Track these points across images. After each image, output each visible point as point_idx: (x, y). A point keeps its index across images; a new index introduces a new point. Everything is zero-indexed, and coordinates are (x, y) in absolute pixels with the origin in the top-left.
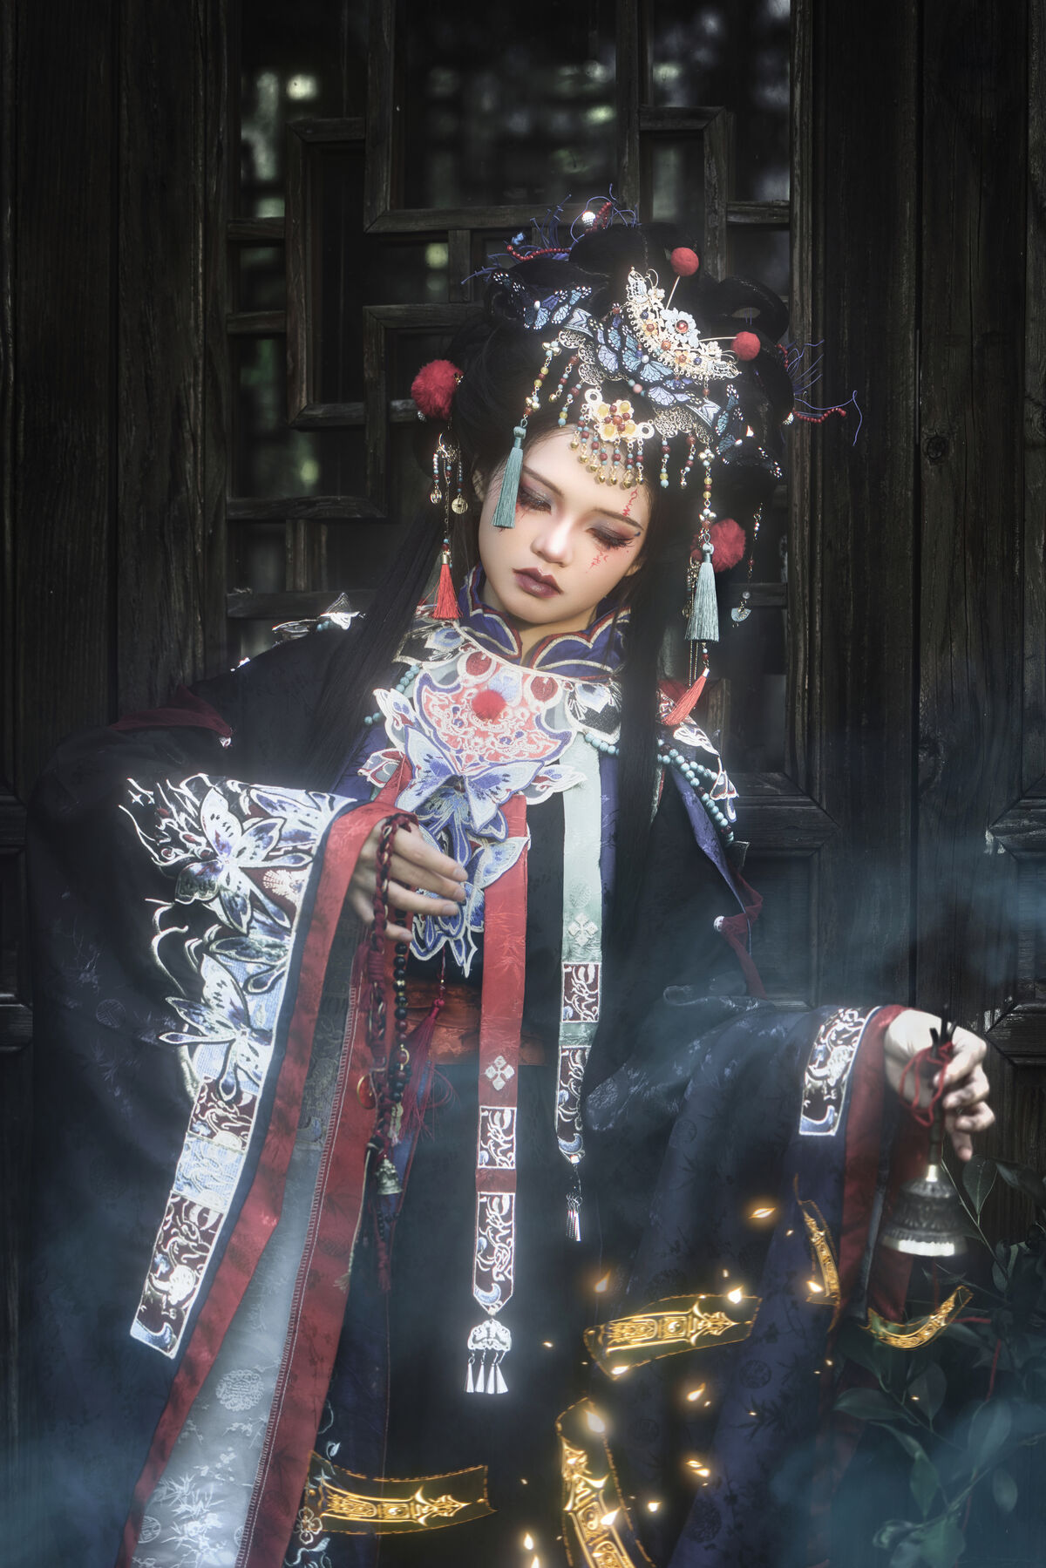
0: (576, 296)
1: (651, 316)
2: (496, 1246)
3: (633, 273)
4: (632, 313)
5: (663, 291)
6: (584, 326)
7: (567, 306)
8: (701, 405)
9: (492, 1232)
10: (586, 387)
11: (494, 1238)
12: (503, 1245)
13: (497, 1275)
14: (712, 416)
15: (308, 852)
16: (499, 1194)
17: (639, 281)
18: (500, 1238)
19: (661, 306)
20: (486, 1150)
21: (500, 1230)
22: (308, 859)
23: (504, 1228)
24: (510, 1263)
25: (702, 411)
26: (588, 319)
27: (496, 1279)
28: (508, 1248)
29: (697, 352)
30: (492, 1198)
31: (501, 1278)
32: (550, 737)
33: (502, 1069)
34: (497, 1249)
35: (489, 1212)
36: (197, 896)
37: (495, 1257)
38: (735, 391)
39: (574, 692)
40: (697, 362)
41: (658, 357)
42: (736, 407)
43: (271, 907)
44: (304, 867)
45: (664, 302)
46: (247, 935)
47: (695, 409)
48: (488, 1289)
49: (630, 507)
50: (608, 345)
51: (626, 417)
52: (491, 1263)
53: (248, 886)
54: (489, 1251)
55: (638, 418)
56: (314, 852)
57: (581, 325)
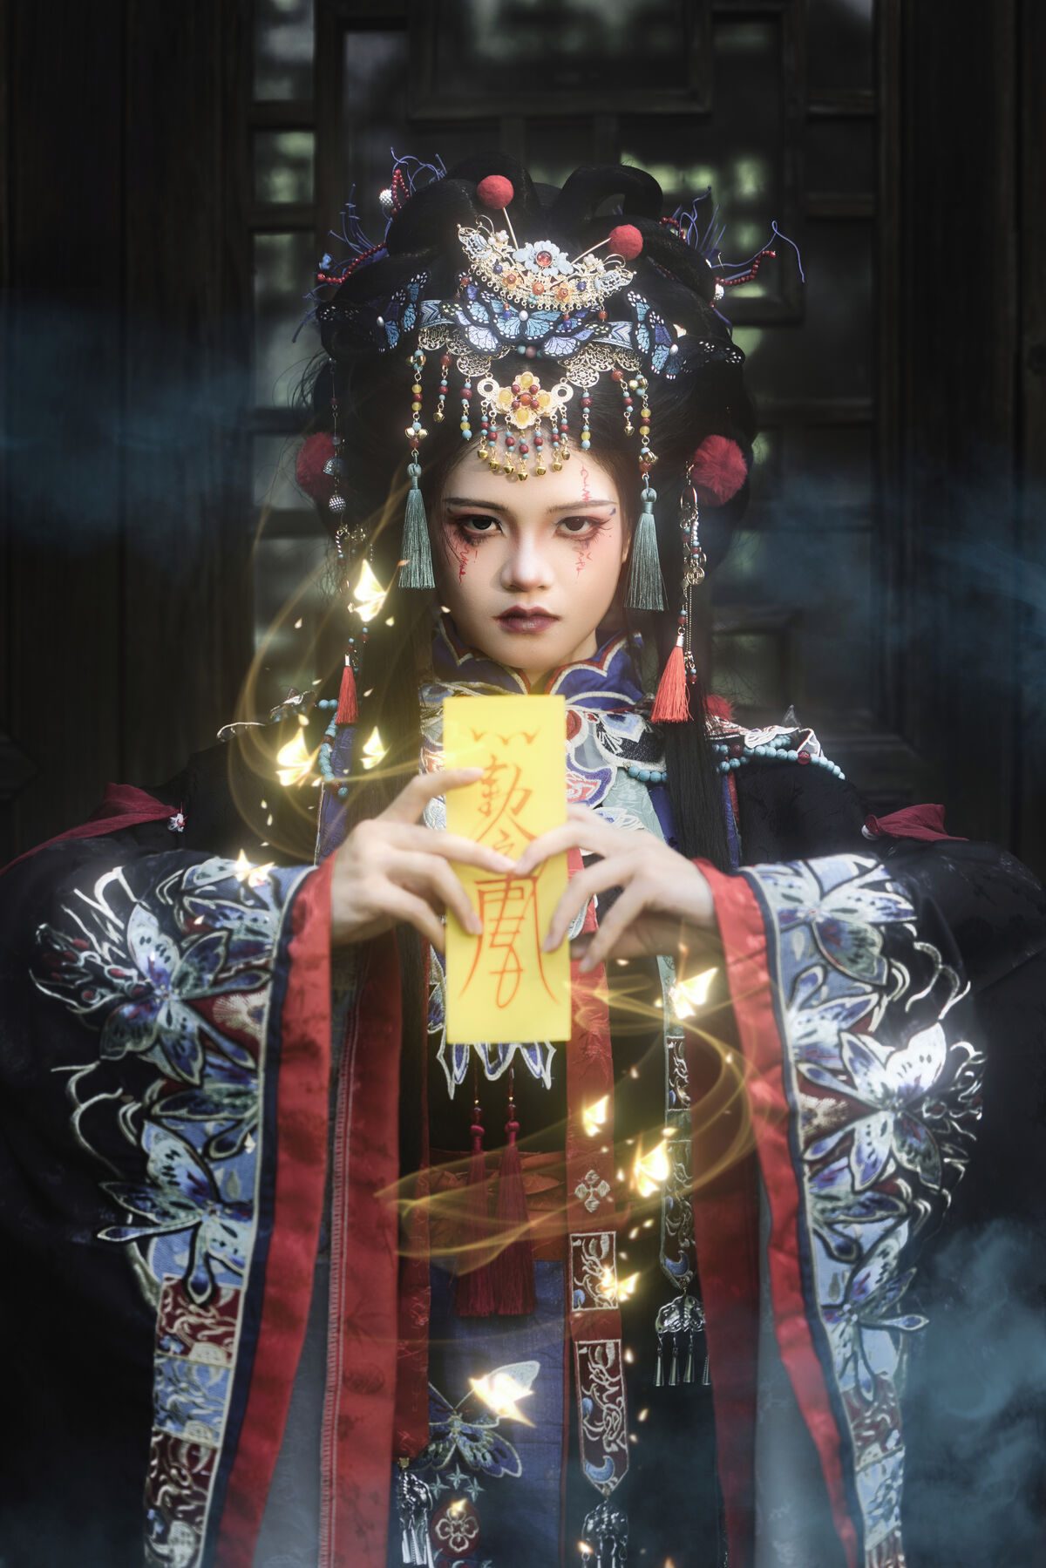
0: (415, 290)
1: (505, 265)
2: (604, 1407)
3: (462, 230)
4: (483, 274)
5: (504, 232)
6: (439, 317)
7: (411, 306)
8: (610, 332)
9: (598, 1391)
10: (475, 381)
11: (601, 1398)
12: (612, 1406)
13: (609, 1445)
14: (627, 337)
15: (264, 968)
16: (602, 1341)
17: (473, 236)
18: (608, 1397)
19: (510, 249)
20: (582, 1288)
21: (607, 1387)
22: (266, 977)
23: (612, 1385)
24: (622, 1429)
25: (613, 337)
26: (439, 306)
27: (608, 1450)
28: (619, 1410)
29: (575, 277)
30: (594, 1347)
31: (614, 1448)
32: (587, 777)
33: (595, 1186)
34: (605, 1411)
35: (591, 1366)
36: (129, 1047)
37: (604, 1422)
38: (639, 297)
39: (601, 724)
40: (581, 288)
41: (536, 306)
42: (649, 312)
43: (227, 1046)
44: (263, 987)
45: (511, 243)
46: (201, 1087)
47: (605, 340)
48: (600, 1463)
49: (587, 489)
50: (476, 323)
51: (533, 391)
52: (600, 1430)
53: (194, 1023)
54: (596, 1415)
55: (547, 386)
56: (272, 966)
57: (436, 318)
